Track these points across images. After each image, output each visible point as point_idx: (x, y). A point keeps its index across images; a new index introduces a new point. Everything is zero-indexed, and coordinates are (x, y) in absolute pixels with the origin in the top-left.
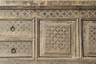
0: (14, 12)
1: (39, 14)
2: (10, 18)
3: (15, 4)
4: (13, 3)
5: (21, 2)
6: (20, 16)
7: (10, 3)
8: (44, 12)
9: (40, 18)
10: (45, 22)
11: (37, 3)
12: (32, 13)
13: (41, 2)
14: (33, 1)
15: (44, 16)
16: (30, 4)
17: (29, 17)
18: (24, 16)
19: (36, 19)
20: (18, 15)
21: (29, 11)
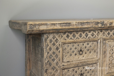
0: (84, 33)
1: (104, 34)
2: (80, 40)
3: (88, 26)
4: (87, 24)
5: (94, 23)
6: (89, 37)
7: (84, 25)
8: (108, 32)
9: (105, 38)
10: (108, 42)
11: (107, 23)
12: (99, 34)
13: (110, 22)
14: (104, 22)
15: (108, 36)
16: (101, 25)
17: (96, 38)
18: (92, 37)
19: (102, 39)
20: (87, 36)
21: (96, 31)
